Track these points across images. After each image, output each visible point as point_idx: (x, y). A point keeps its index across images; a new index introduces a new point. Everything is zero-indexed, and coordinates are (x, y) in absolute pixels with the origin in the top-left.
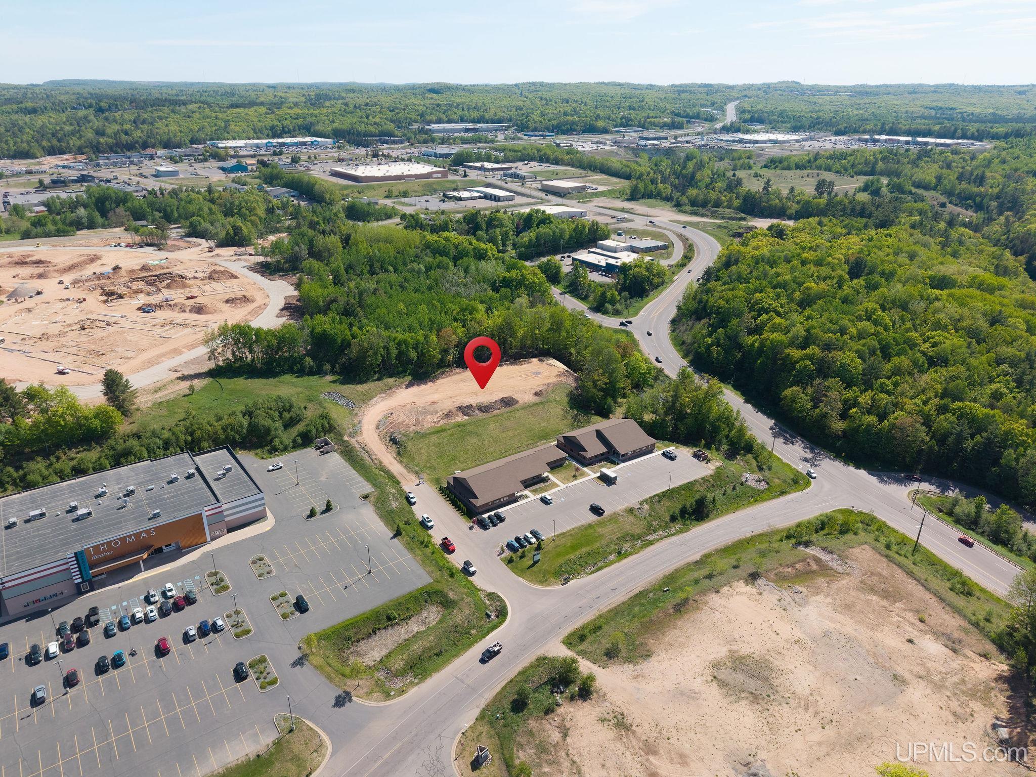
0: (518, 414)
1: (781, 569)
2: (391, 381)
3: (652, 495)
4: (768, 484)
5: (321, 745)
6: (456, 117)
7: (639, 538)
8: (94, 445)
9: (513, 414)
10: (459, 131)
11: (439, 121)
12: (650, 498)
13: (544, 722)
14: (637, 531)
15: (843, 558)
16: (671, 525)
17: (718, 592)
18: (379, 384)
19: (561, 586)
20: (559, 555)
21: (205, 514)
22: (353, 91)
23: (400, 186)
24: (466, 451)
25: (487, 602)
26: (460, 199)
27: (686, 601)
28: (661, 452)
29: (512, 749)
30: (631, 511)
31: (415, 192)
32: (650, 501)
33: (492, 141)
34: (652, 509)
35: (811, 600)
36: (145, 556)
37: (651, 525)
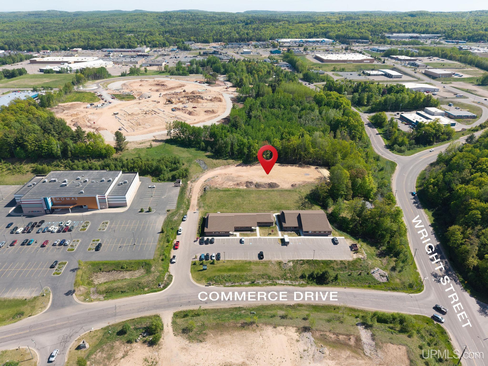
0: (272, 193)
1: (328, 334)
2: (231, 161)
3: (300, 259)
4: (388, 280)
5: (45, 307)
6: (410, 30)
7: (272, 279)
8: (101, 159)
9: (270, 192)
10: (406, 38)
11: (399, 32)
12: (298, 260)
13: (123, 346)
14: (274, 275)
15: (378, 347)
16: (299, 280)
17: (275, 327)
18: (225, 161)
19: (204, 286)
20: (219, 270)
21: (97, 198)
22: (367, 15)
23: (342, 66)
24: (232, 204)
25: (166, 279)
26: (369, 75)
27: (252, 323)
28: (332, 238)
29: (97, 350)
30: (280, 263)
31: (350, 69)
32: (296, 262)
33: (422, 44)
34: (294, 267)
35: (325, 361)
36: (71, 207)
37: (285, 275)
